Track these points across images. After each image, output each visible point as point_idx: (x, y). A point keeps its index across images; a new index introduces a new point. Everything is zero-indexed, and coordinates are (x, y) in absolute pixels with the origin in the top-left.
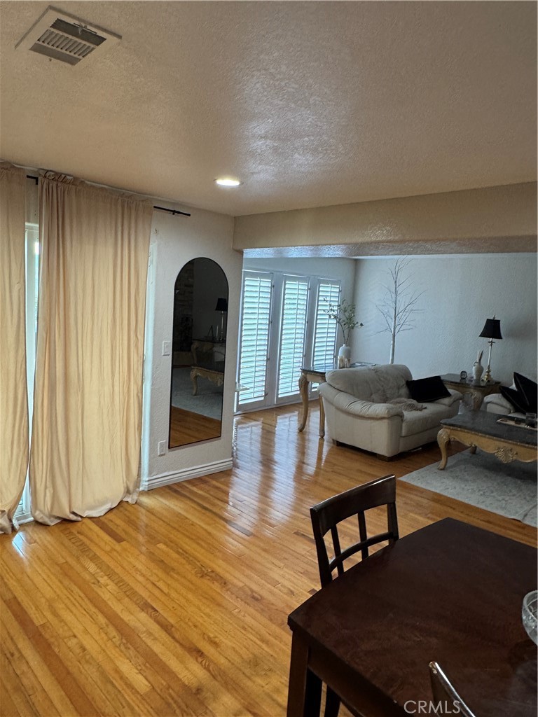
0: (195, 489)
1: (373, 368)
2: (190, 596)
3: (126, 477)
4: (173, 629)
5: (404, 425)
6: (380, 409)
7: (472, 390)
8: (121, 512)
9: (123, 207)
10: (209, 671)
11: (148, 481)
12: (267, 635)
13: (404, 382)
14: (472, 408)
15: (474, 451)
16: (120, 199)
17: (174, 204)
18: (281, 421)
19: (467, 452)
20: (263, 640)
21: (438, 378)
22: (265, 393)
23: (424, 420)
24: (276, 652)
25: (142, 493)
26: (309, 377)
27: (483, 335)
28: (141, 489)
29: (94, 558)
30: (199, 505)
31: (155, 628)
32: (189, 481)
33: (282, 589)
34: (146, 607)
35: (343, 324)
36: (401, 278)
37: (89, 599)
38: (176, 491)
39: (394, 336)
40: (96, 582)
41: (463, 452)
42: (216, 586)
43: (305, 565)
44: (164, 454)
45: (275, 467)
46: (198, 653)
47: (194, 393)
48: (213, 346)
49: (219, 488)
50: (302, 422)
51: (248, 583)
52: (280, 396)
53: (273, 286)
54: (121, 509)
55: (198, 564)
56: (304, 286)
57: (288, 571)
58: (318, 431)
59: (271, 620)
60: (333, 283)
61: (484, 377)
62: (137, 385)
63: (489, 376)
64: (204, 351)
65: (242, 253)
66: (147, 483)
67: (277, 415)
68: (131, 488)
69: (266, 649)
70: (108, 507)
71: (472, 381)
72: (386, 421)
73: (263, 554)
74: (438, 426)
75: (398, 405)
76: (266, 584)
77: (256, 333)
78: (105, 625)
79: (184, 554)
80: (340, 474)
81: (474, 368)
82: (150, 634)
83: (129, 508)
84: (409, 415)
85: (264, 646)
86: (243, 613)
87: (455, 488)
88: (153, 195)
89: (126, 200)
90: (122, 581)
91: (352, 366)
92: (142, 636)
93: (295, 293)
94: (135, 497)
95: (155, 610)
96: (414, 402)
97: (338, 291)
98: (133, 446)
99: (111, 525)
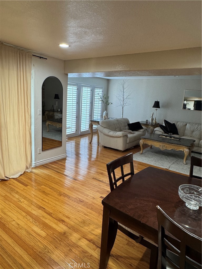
0: (53, 166)
1: (116, 119)
2: (57, 203)
3: (26, 163)
4: (52, 214)
5: (128, 139)
6: (120, 134)
7: (150, 127)
8: (25, 175)
9: (20, 54)
10: (68, 227)
11: (35, 163)
12: (87, 213)
13: (127, 124)
14: (150, 133)
15: (151, 147)
16: (18, 51)
17: (41, 54)
18: (82, 140)
19: (149, 148)
20: (85, 214)
21: (139, 122)
22: (76, 130)
23: (135, 137)
24: (91, 218)
25: (33, 168)
26: (93, 123)
27: (154, 107)
28: (32, 167)
29: (17, 193)
30: (55, 171)
31: (45, 215)
32: (50, 163)
33: (90, 197)
34: (40, 208)
35: (105, 103)
36: (125, 86)
37: (18, 207)
38: (46, 167)
39: (123, 107)
40: (19, 201)
41: (148, 148)
42: (66, 198)
43: (97, 189)
44: (40, 153)
45: (80, 156)
46: (63, 221)
47: (48, 131)
48: (54, 113)
49: (62, 165)
50: (91, 140)
51: (78, 196)
52: (81, 131)
53: (78, 89)
54: (25, 174)
55: (58, 191)
56: (89, 89)
57: (92, 191)
58: (97, 143)
59: (88, 208)
60: (100, 88)
61: (154, 122)
62: (29, 127)
63: (155, 121)
64: (50, 115)
65: (67, 75)
66: (34, 165)
67: (81, 138)
68: (28, 167)
69: (87, 217)
70: (20, 174)
71: (150, 123)
72: (122, 138)
73: (82, 186)
74: (140, 139)
75: (126, 132)
76: (84, 196)
77: (72, 107)
78: (25, 216)
79: (52, 188)
80: (106, 157)
81: (151, 119)
82: (43, 217)
83: (28, 174)
84: (130, 136)
85: (86, 217)
86: (77, 207)
87: (146, 160)
88: (32, 50)
89: (21, 51)
90: (30, 200)
91: (108, 119)
92: (40, 218)
93: (86, 92)
94: (30, 170)
95: (44, 209)
96: (131, 131)
97: (102, 91)
98: (28, 151)
99: (22, 180)
